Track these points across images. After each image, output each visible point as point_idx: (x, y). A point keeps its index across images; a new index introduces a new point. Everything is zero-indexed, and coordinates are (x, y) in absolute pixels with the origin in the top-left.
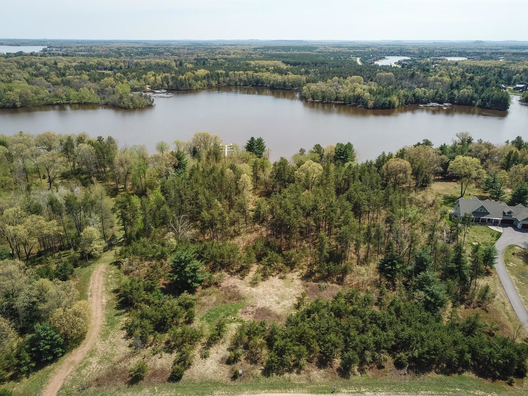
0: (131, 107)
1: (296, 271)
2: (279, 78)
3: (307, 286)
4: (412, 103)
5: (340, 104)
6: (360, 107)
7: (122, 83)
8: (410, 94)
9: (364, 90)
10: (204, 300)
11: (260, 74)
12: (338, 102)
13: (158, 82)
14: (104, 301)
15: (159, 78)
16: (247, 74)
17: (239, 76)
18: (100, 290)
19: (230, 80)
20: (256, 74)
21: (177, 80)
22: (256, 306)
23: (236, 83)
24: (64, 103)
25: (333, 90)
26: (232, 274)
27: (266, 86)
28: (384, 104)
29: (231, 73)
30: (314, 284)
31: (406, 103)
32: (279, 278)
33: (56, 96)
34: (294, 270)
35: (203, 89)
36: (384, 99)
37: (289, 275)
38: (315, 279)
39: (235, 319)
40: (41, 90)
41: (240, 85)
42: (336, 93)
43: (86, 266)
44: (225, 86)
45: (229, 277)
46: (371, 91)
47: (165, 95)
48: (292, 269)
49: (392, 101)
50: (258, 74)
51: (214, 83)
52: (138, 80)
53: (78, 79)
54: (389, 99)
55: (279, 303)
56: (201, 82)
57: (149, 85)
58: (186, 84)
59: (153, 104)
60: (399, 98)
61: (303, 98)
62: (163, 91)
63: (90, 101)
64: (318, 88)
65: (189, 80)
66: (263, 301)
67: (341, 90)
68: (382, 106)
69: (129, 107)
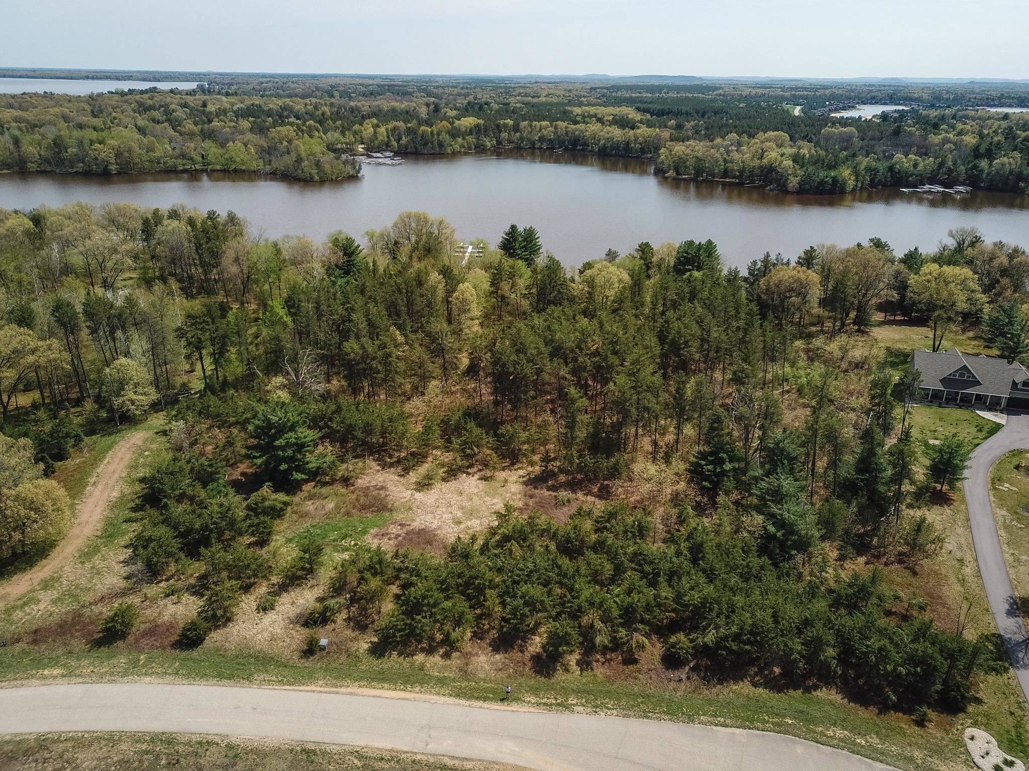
0: (317, 178)
1: (520, 468)
2: (617, 133)
3: (531, 497)
4: (885, 185)
5: (731, 184)
6: (771, 190)
7: (311, 137)
8: (882, 166)
9: (782, 155)
10: (310, 506)
11: (581, 126)
12: (727, 180)
13: (380, 138)
14: (115, 494)
15: (382, 130)
16: (556, 127)
17: (541, 129)
18: (116, 476)
19: (522, 139)
20: (573, 127)
21: (415, 133)
22: (409, 525)
23: (533, 144)
24: (196, 170)
25: (718, 155)
26: (384, 466)
27: (591, 151)
28: (822, 183)
29: (524, 124)
30: (547, 493)
31: (872, 184)
32: (479, 479)
33: (183, 156)
34: (516, 467)
35: (466, 154)
36: (822, 174)
37: (501, 475)
38: (553, 485)
39: (356, 545)
40: (157, 144)
41: (540, 148)
42: (725, 160)
43: (110, 434)
44: (511, 151)
45: (378, 471)
46: (796, 159)
47: (388, 161)
48: (513, 464)
49: (840, 178)
50: (578, 126)
51: (488, 143)
52: (343, 133)
53: (230, 127)
54: (833, 174)
55: (460, 523)
56: (464, 139)
57: (363, 143)
58: (432, 143)
59: (359, 175)
60: (856, 172)
61: (660, 173)
62: (388, 154)
63: (243, 168)
64: (688, 151)
65: (438, 135)
66: (429, 517)
67: (736, 156)
68: (817, 188)
69: (312, 178)
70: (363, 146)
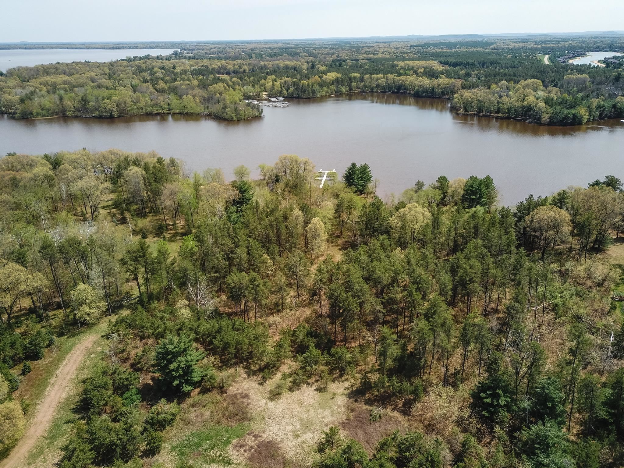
0: (235, 118)
1: (346, 380)
2: (426, 82)
3: (353, 410)
4: (610, 117)
5: (502, 118)
6: (529, 123)
7: (234, 89)
8: (607, 104)
9: (538, 99)
10: (192, 414)
11: (403, 78)
12: (500, 115)
13: (276, 88)
14: (64, 395)
15: (278, 83)
16: (387, 79)
17: (377, 80)
19: (365, 86)
20: (398, 78)
21: (298, 85)
22: (261, 437)
23: (372, 89)
24: (164, 113)
25: (493, 99)
26: (251, 373)
27: (409, 94)
28: (565, 118)
29: (367, 76)
30: (365, 407)
31: (601, 117)
32: (316, 390)
33: (156, 105)
34: (343, 378)
35: (330, 97)
36: (566, 112)
37: (333, 387)
38: (369, 399)
39: (220, 455)
40: (141, 98)
41: (377, 92)
42: (498, 103)
43: (73, 336)
44: (358, 94)
45: (245, 379)
46: (548, 101)
47: (280, 104)
48: (341, 375)
49: (578, 115)
50: (401, 77)
51: (344, 89)
52: (254, 86)
53: (186, 85)
54: (573, 112)
55: (297, 436)
56: (328, 87)
57: (265, 91)
58: (308, 91)
59: (262, 115)
60: (590, 111)
61: (454, 110)
62: (281, 99)
63: (192, 111)
64: (473, 96)
65: (312, 86)
66: (276, 428)
67: (506, 99)
68: (562, 121)
69: (232, 118)
70: (266, 93)
